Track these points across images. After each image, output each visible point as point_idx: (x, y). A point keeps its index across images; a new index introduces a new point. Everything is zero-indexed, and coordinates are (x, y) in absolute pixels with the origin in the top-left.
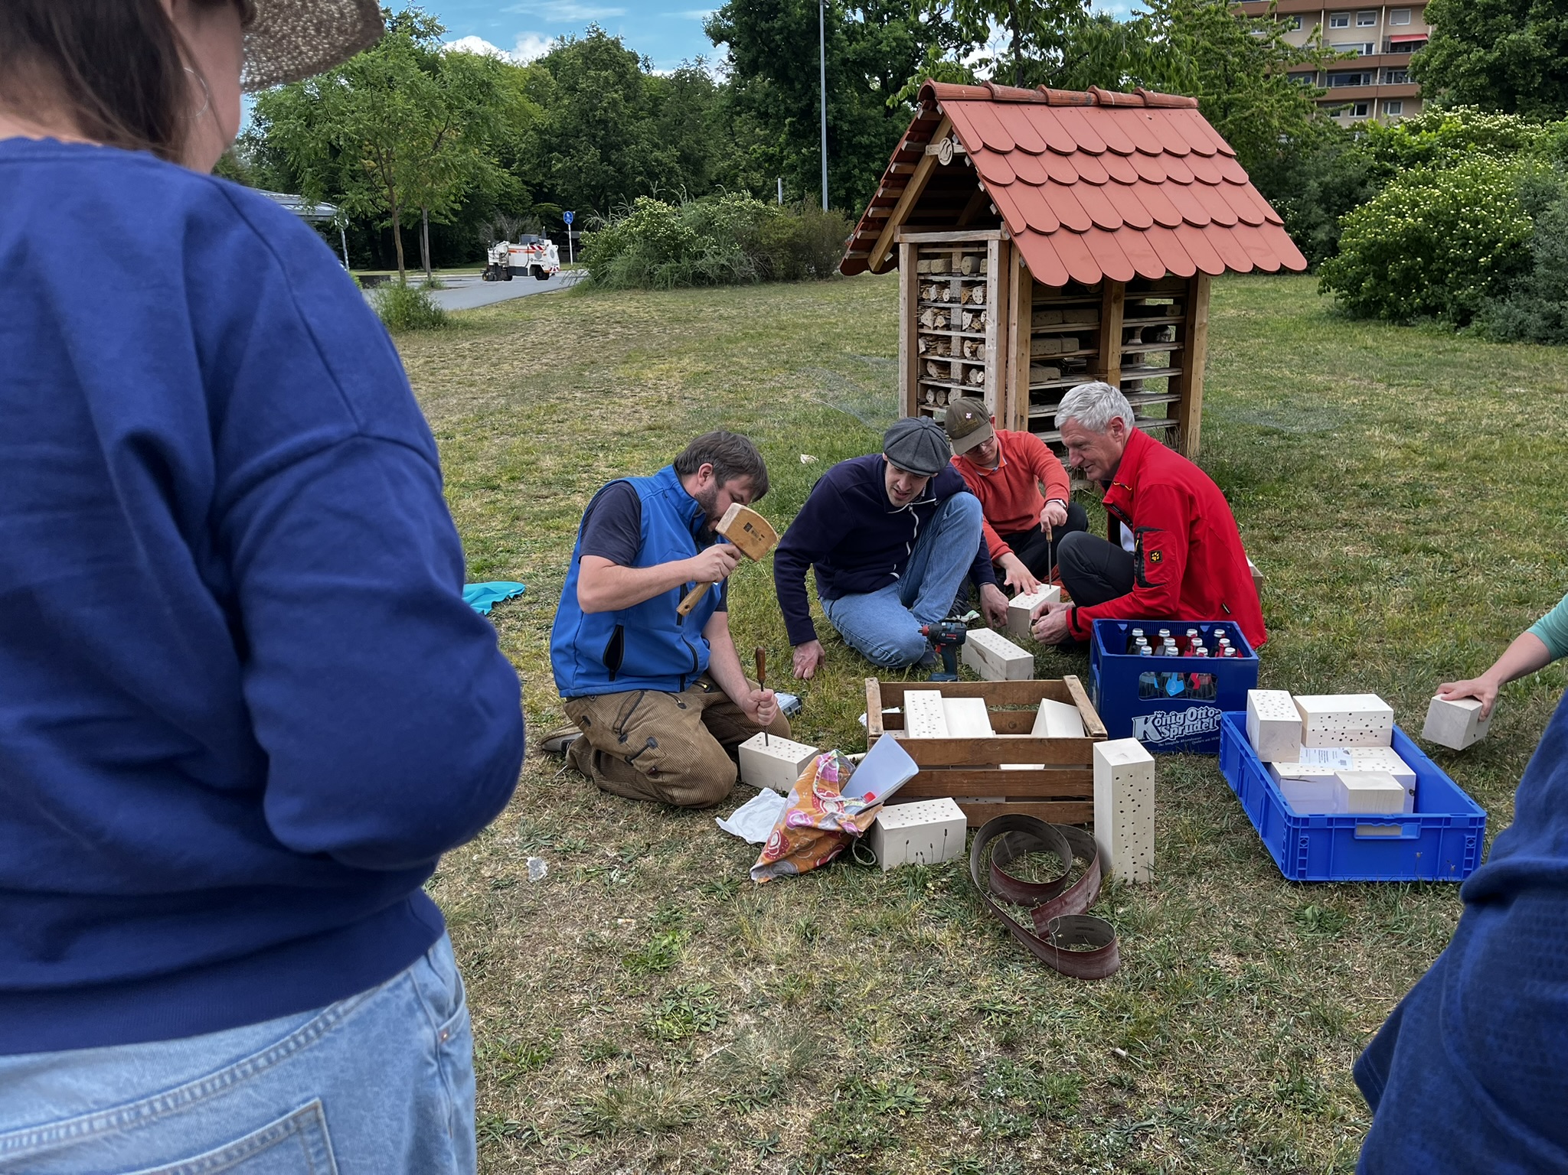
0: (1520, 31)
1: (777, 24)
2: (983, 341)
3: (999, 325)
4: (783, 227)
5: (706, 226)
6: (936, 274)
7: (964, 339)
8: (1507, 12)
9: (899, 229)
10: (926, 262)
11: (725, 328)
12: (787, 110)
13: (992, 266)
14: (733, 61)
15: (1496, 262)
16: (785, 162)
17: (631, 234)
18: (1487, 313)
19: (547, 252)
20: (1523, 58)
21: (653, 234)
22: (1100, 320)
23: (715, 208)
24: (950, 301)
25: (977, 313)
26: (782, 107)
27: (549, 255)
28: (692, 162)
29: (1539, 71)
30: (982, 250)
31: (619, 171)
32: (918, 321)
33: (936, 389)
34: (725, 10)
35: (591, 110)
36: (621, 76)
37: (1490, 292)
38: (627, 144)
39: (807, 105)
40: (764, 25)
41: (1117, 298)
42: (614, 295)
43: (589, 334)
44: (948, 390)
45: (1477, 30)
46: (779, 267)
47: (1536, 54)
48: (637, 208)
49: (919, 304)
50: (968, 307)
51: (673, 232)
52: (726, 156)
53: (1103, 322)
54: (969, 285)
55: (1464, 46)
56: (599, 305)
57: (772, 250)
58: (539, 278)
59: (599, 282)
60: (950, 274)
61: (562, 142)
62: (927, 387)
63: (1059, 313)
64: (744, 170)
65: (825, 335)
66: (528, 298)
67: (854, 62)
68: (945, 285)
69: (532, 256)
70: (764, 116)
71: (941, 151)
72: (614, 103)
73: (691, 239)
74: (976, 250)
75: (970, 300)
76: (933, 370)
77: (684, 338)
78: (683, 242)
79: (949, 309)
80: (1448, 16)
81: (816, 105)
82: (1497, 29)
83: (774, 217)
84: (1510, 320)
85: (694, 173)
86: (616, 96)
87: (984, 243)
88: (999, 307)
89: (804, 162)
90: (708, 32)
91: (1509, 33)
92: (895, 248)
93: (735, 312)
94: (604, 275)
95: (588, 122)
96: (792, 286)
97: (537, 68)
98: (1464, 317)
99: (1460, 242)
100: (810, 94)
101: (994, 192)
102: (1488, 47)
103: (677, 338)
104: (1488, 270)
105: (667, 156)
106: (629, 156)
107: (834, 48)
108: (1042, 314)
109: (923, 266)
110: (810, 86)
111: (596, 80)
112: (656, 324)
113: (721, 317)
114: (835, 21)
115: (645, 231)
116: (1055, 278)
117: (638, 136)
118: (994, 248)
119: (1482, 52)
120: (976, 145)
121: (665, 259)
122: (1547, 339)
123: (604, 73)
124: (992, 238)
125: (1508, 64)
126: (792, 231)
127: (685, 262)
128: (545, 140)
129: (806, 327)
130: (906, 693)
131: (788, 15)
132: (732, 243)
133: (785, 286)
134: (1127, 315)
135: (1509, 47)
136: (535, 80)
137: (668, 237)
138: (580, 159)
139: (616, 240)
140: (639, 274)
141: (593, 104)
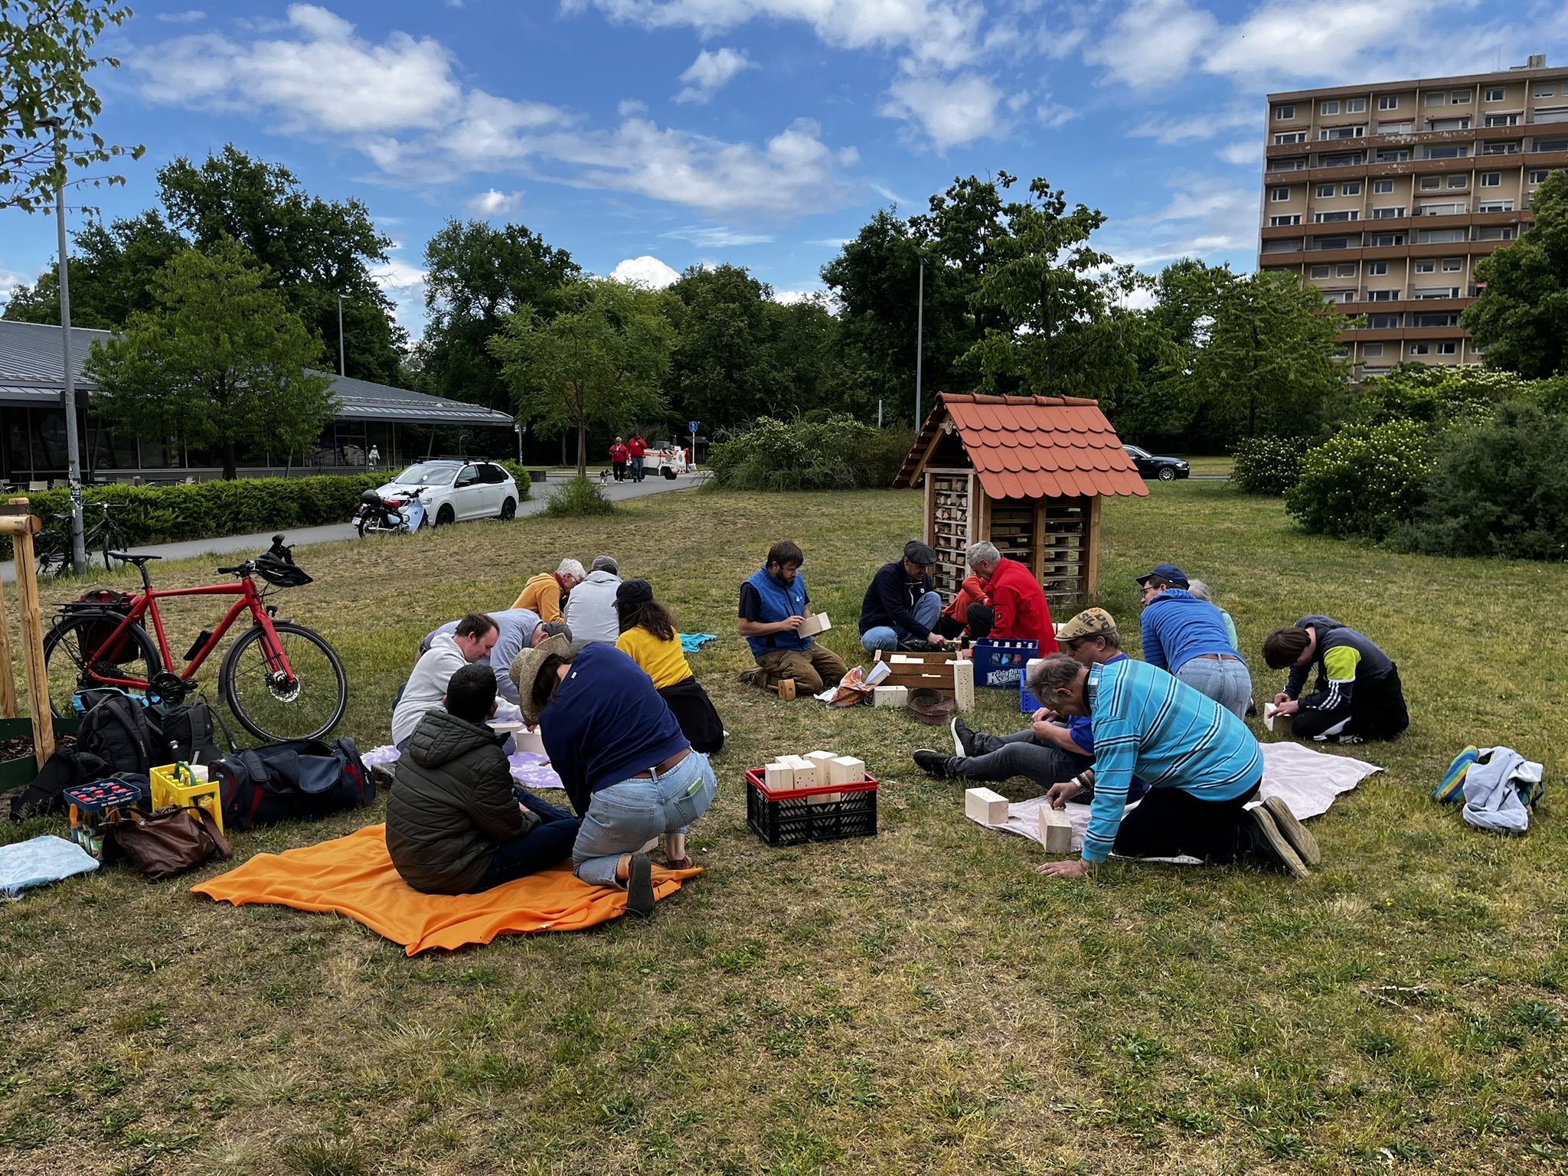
1: (886, 274)
2: (965, 526)
3: (974, 518)
4: (879, 444)
5: (814, 441)
6: (944, 490)
7: (957, 525)
8: (1551, 272)
9: (925, 466)
10: (939, 484)
11: (826, 521)
12: (890, 342)
13: (970, 488)
14: (845, 300)
15: (1403, 495)
16: (887, 386)
17: (752, 446)
18: (1395, 532)
19: (677, 456)
21: (771, 447)
22: (1030, 518)
23: (823, 427)
24: (951, 505)
25: (963, 512)
26: (886, 340)
27: (678, 459)
28: (805, 381)
30: (965, 479)
31: (740, 387)
32: (935, 515)
33: (944, 553)
34: (840, 261)
35: (719, 336)
36: (746, 309)
37: (1399, 517)
38: (747, 364)
40: (874, 275)
41: (1042, 507)
42: (736, 494)
43: (722, 522)
44: (949, 553)
45: (1523, 286)
46: (874, 476)
48: (758, 425)
49: (935, 506)
50: (959, 508)
51: (787, 445)
52: (835, 375)
53: (1032, 519)
54: (960, 497)
56: (725, 502)
57: (868, 462)
58: (667, 478)
59: (722, 483)
60: (951, 490)
61: (691, 361)
62: (938, 552)
63: (1005, 513)
64: (851, 388)
65: (902, 529)
66: (663, 494)
68: (948, 496)
69: (663, 459)
71: (946, 427)
72: (739, 331)
73: (802, 452)
74: (962, 479)
75: (961, 505)
76: (942, 542)
77: (794, 528)
78: (794, 454)
79: (950, 509)
82: (1542, 288)
83: (871, 436)
84: (1409, 537)
85: (806, 391)
86: (741, 324)
87: (966, 476)
88: (974, 510)
89: (901, 385)
90: (825, 278)
91: (1552, 291)
92: (923, 475)
93: (834, 511)
94: (728, 478)
95: (715, 345)
96: (884, 492)
97: (670, 294)
98: (1380, 534)
99: (1377, 480)
101: (969, 450)
103: (789, 528)
104: (1398, 501)
105: (782, 376)
106: (750, 374)
108: (998, 513)
109: (938, 486)
111: (724, 311)
112: (772, 517)
113: (823, 514)
115: (764, 444)
116: (999, 495)
117: (758, 358)
118: (971, 478)
119: (1528, 307)
120: (961, 426)
121: (779, 467)
123: (732, 306)
124: (970, 472)
126: (886, 447)
127: (795, 470)
128: (677, 360)
129: (887, 523)
131: (895, 267)
132: (835, 456)
133: (877, 492)
134: (1048, 516)
135: (1553, 304)
136: (667, 304)
137: (783, 449)
138: (706, 377)
139: (739, 450)
140: (756, 478)
141: (720, 330)
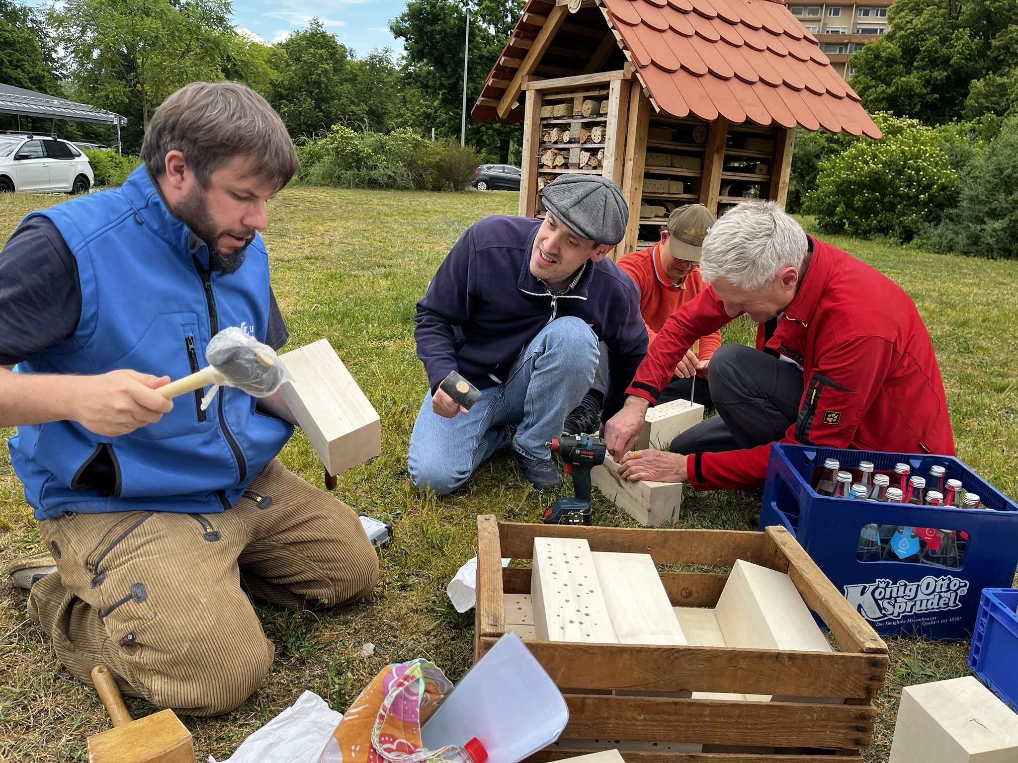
0: (908, 76)
1: (438, 28)
3: (616, 159)
4: (433, 154)
5: (380, 148)
6: (557, 118)
8: (901, 63)
9: (527, 78)
10: (549, 107)
12: (441, 84)
13: (613, 106)
14: (407, 50)
15: (931, 199)
16: (438, 119)
17: (327, 150)
18: (925, 233)
20: (909, 93)
21: (343, 150)
22: (702, 168)
23: (387, 137)
24: (570, 142)
25: (594, 152)
26: (438, 82)
28: (376, 115)
29: (919, 102)
30: (603, 92)
31: (327, 116)
32: (539, 160)
34: (404, 15)
35: (310, 74)
36: (332, 55)
37: (927, 218)
38: (333, 98)
39: (455, 83)
40: (429, 28)
41: (719, 150)
42: (312, 189)
45: (882, 72)
46: (429, 179)
47: (918, 91)
48: (332, 132)
49: (540, 146)
50: (586, 146)
51: (357, 150)
52: (400, 115)
53: (704, 169)
54: (588, 126)
55: (873, 83)
57: (425, 168)
60: (571, 117)
61: (289, 94)
63: (669, 156)
64: (411, 126)
67: (487, 58)
68: (565, 127)
70: (426, 86)
71: (570, 1)
72: (326, 72)
73: (369, 156)
74: (597, 93)
75: (589, 140)
77: (354, 212)
78: (363, 158)
79: (568, 149)
80: (864, 63)
81: (461, 83)
82: (894, 74)
83: (426, 147)
84: (943, 238)
86: (327, 67)
87: (606, 84)
88: (618, 142)
89: (450, 119)
90: (391, 28)
91: (901, 76)
92: (521, 98)
94: (306, 176)
95: (307, 82)
96: (436, 194)
97: (277, 48)
98: (907, 236)
99: (906, 184)
100: (457, 75)
101: (622, 29)
102: (888, 85)
104: (926, 204)
105: (360, 109)
107: (475, 47)
108: (655, 155)
109: (547, 111)
110: (457, 71)
111: (314, 55)
114: (477, 31)
115: (337, 148)
116: (678, 111)
117: (341, 95)
118: (616, 88)
119: (885, 87)
121: (350, 168)
122: (970, 253)
123: (320, 52)
124: (615, 79)
125: (900, 96)
126: (439, 157)
127: (364, 171)
128: (278, 92)
130: (537, 540)
131: (445, 23)
132: (397, 162)
133: (432, 193)
134: (726, 168)
135: (901, 85)
136: (275, 55)
137: (353, 153)
138: (301, 107)
139: (316, 153)
140: (331, 176)
141: (311, 71)
